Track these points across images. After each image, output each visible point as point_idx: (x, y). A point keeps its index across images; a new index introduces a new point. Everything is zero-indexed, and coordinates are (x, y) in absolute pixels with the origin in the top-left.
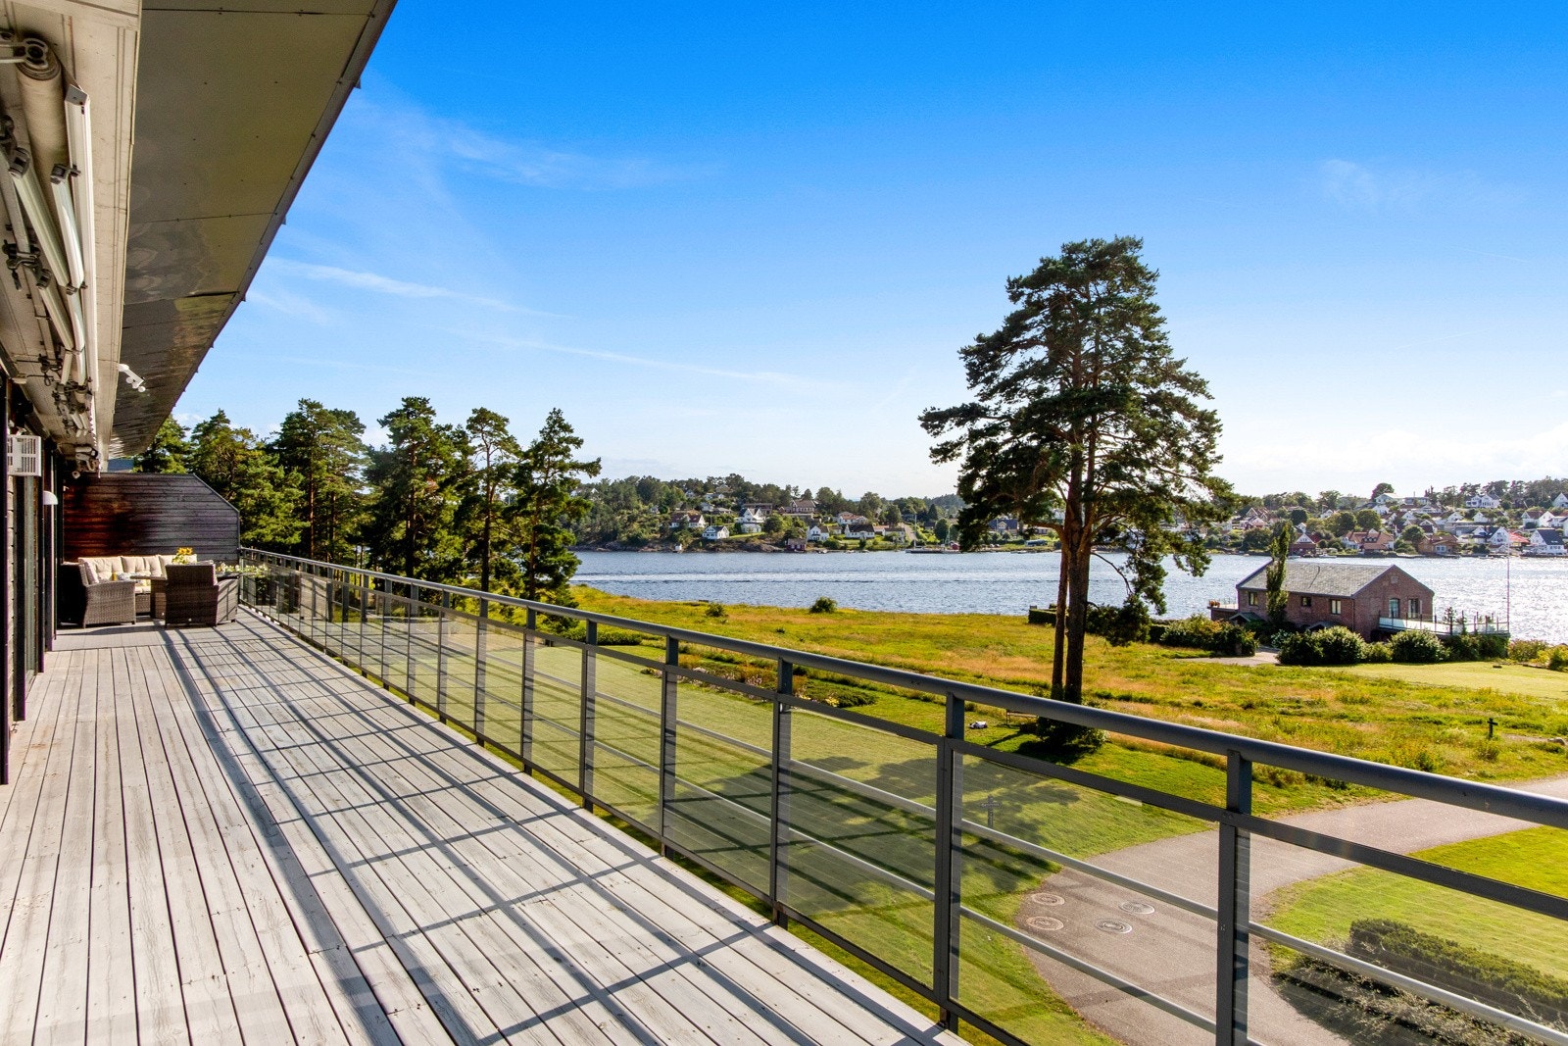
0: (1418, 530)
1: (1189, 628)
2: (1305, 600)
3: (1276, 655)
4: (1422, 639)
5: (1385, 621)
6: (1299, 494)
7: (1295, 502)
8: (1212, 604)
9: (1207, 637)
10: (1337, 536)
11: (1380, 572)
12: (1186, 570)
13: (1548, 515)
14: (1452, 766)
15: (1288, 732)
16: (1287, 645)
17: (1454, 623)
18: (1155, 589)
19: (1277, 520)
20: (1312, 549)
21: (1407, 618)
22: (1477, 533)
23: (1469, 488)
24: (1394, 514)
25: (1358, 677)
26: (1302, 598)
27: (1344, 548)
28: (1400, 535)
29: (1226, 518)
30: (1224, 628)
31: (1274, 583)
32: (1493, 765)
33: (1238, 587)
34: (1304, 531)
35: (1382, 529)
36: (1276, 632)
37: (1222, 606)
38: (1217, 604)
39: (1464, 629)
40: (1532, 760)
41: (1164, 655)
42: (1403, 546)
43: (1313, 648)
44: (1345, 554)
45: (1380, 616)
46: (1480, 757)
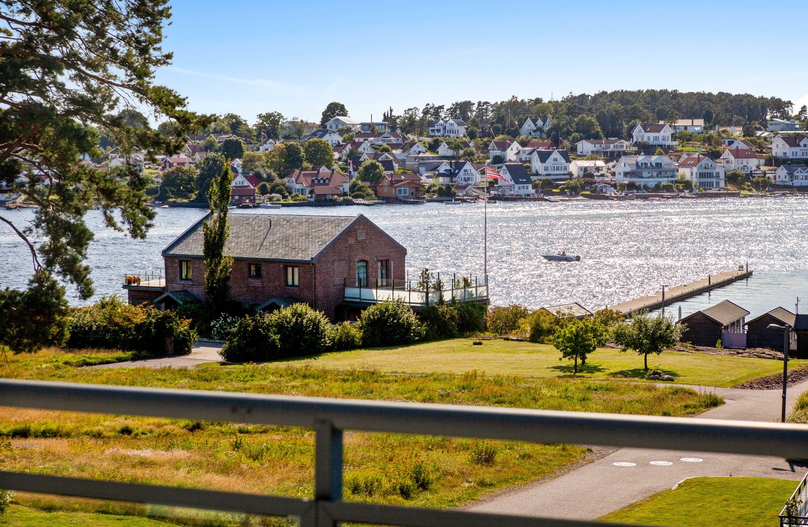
0: (377, 167)
1: (100, 319)
2: (253, 268)
3: (220, 349)
4: (396, 314)
5: (352, 292)
6: (232, 116)
7: (228, 128)
8: (129, 281)
9: (125, 330)
10: (281, 176)
11: (345, 225)
12: (120, 230)
13: (515, 146)
14: (449, 477)
15: (255, 458)
16: (234, 335)
17: (431, 290)
18: (74, 260)
19: (204, 155)
20: (250, 195)
21: (377, 287)
22: (442, 170)
23: (432, 111)
24: (349, 146)
25: (325, 372)
26: (250, 265)
27: (290, 193)
28: (356, 174)
29: (177, 149)
30: (149, 315)
31: (214, 245)
32: (492, 470)
33: (165, 253)
34: (240, 170)
35: (335, 167)
36: (216, 317)
37: (143, 283)
38: (138, 280)
39: (441, 297)
40: (530, 457)
41: (66, 363)
42: (360, 189)
43: (267, 337)
44: (291, 202)
45: (345, 285)
46: (478, 461)
